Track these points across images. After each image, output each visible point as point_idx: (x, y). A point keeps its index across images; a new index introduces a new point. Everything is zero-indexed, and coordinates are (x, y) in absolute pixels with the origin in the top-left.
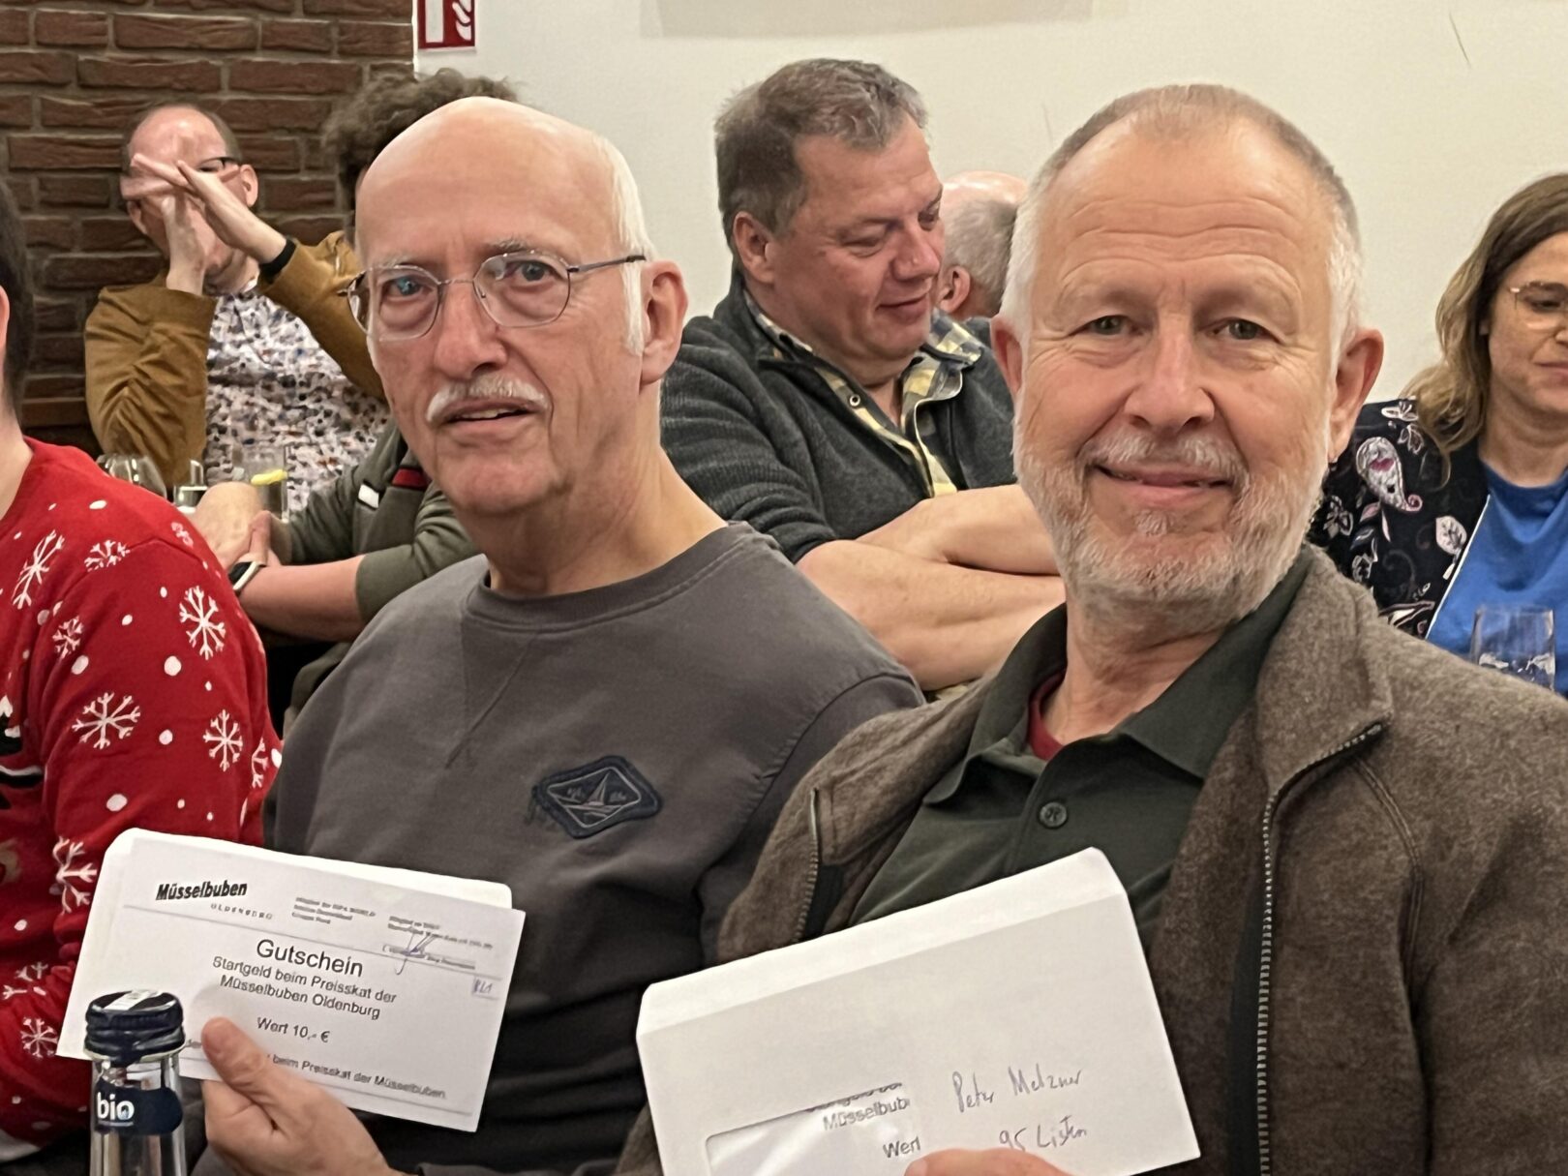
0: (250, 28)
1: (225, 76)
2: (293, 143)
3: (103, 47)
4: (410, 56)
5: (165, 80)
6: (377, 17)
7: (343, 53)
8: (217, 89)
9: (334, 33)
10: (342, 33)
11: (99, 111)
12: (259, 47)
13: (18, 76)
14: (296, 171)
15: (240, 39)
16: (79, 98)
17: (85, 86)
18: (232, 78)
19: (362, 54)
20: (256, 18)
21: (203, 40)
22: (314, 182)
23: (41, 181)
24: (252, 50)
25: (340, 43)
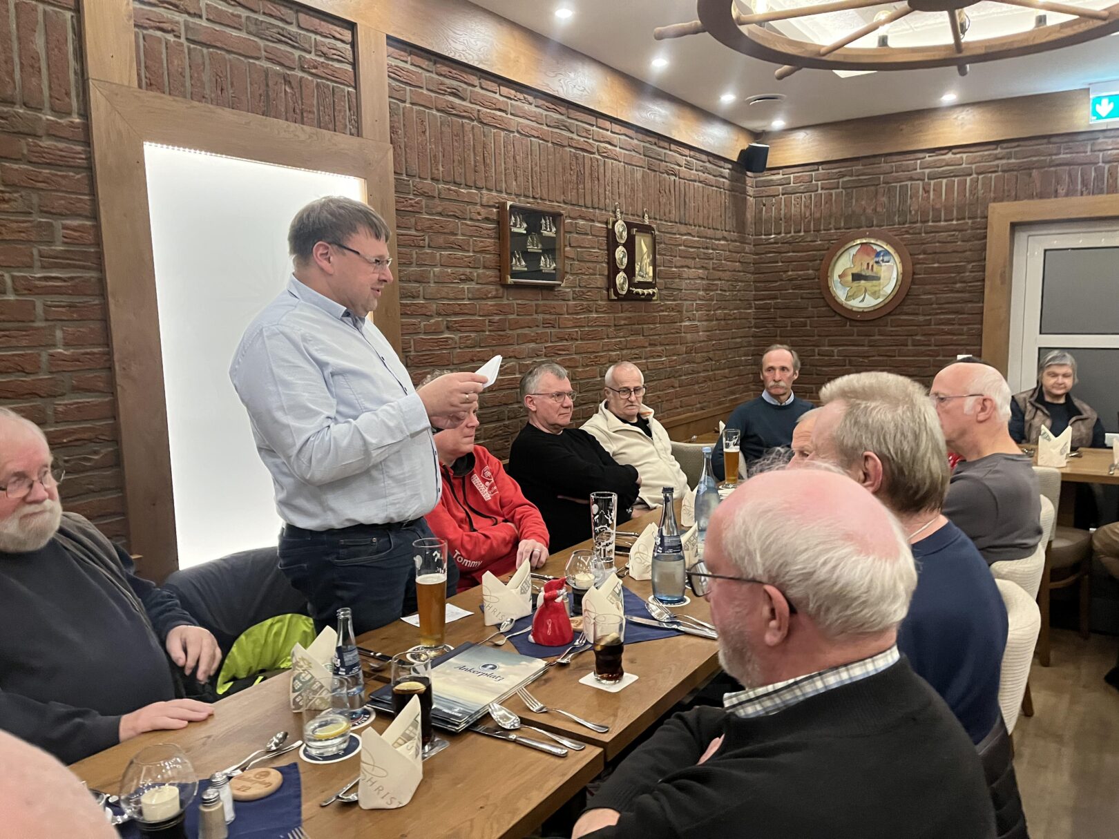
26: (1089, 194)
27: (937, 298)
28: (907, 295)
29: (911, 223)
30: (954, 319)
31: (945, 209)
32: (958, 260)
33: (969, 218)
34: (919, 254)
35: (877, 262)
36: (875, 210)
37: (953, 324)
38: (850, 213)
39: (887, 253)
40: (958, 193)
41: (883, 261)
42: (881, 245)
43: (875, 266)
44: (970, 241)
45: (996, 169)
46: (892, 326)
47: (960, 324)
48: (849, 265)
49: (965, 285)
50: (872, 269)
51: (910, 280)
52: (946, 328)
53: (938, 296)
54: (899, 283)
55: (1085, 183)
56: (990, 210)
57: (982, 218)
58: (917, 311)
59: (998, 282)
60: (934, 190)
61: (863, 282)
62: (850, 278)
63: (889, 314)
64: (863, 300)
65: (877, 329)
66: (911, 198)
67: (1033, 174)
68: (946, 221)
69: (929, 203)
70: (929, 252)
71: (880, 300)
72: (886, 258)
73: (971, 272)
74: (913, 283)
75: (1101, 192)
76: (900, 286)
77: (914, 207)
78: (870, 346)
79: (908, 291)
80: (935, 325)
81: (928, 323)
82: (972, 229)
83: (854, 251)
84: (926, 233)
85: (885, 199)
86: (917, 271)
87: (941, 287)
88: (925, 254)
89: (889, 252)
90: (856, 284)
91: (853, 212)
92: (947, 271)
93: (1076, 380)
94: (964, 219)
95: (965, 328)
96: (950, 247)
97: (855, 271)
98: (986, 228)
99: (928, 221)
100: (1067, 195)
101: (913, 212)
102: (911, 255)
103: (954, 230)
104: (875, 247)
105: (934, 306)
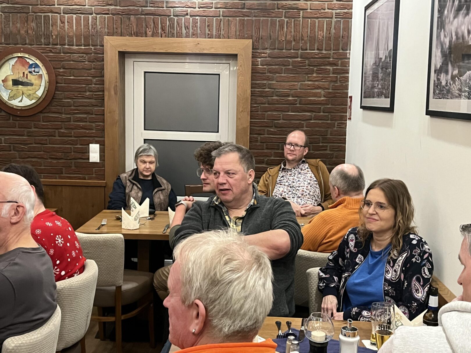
0: (311, 116)
1: (305, 125)
2: (319, 138)
3: (280, 120)
4: (346, 121)
5: (292, 126)
6: (339, 113)
7: (331, 120)
8: (303, 127)
9: (330, 116)
10: (331, 116)
11: (278, 132)
12: (313, 119)
13: (263, 125)
14: (319, 143)
15: (308, 118)
16: (274, 129)
17: (276, 127)
18: (306, 125)
19: (336, 120)
20: (312, 114)
21: (300, 118)
22: (323, 145)
23: (266, 144)
24: (311, 120)
25: (331, 118)
26: (166, 36)
27: (74, 102)
28: (53, 98)
29: (53, 44)
30: (86, 118)
31: (76, 37)
32: (86, 75)
33: (93, 45)
34: (60, 68)
35: (30, 72)
36: (27, 32)
37: (86, 122)
38: (9, 32)
39: (37, 66)
40: (84, 26)
41: (34, 71)
42: (32, 60)
43: (29, 75)
44: (94, 62)
45: (108, 12)
46: (43, 122)
47: (90, 122)
48: (9, 73)
49: (92, 93)
50: (27, 78)
51: (54, 87)
52: (82, 124)
53: (74, 100)
54: (47, 89)
55: (163, 29)
56: (105, 41)
57: (100, 46)
58: (60, 111)
59: (113, 93)
60: (68, 22)
61: (20, 87)
62: (11, 83)
63: (41, 112)
64: (21, 101)
65: (33, 123)
66: (52, 26)
67: (131, 19)
68: (77, 46)
69: (65, 31)
70: (66, 67)
71: (34, 101)
72: (36, 70)
73: (95, 84)
74: (57, 89)
75: (173, 36)
76: (48, 91)
77: (55, 33)
78: (28, 136)
79: (54, 96)
80: (74, 122)
81: (69, 120)
82: (95, 53)
83: (13, 62)
84: (64, 53)
85: (33, 25)
86: (59, 81)
87: (76, 94)
88: (64, 68)
89: (38, 65)
90: (15, 88)
91: (11, 32)
92: (79, 82)
93: (158, 165)
94: (89, 45)
95: (94, 125)
96: (80, 65)
97: (14, 78)
98: (103, 54)
99: (65, 45)
100: (153, 36)
101: (54, 37)
102: (54, 68)
103: (82, 53)
104: (28, 60)
105: (72, 107)
